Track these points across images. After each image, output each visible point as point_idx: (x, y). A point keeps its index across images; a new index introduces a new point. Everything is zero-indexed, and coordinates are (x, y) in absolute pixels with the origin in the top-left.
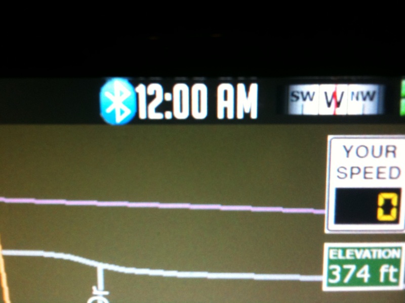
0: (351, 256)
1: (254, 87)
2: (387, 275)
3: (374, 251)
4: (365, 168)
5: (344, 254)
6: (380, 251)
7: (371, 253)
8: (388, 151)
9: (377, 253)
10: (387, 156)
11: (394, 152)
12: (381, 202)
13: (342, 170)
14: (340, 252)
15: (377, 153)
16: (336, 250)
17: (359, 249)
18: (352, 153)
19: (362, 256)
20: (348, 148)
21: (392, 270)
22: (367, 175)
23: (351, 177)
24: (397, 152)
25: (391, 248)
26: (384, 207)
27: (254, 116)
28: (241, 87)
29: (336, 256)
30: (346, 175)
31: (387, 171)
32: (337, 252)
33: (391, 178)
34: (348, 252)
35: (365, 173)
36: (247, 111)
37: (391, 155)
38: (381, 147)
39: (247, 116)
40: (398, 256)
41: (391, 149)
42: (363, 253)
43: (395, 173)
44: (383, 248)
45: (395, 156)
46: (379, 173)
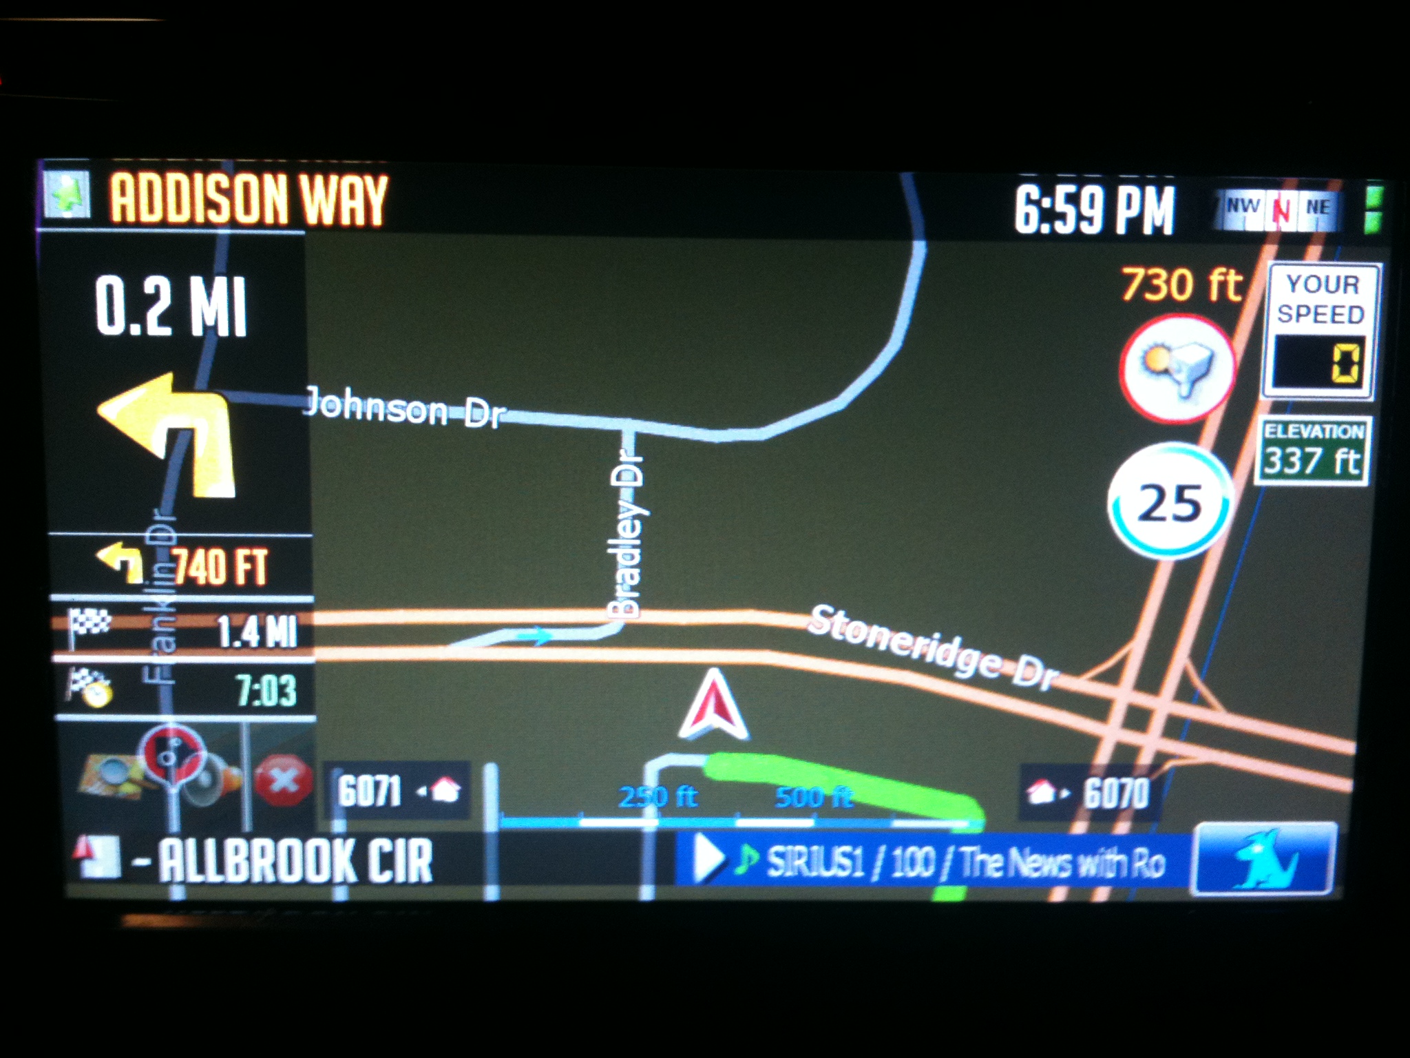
0: (1295, 433)
1: (1169, 191)
2: (1345, 463)
3: (1328, 427)
4: (1317, 307)
5: (1285, 431)
6: (1335, 427)
7: (1323, 430)
8: (1347, 284)
9: (1331, 430)
10: (1345, 291)
11: (1355, 285)
12: (1337, 356)
13: (1285, 310)
14: (1280, 428)
15: (1332, 287)
16: (1274, 425)
17: (1306, 423)
18: (1300, 285)
19: (1310, 434)
20: (1294, 278)
21: (1353, 456)
22: (1320, 318)
24: (1359, 285)
25: (1351, 424)
26: (1339, 363)
27: (1168, 230)
28: (1151, 191)
29: (1275, 433)
30: (1290, 316)
32: (1276, 428)
36: (1158, 224)
37: (1351, 289)
38: (1338, 278)
39: (1158, 230)
40: (1361, 436)
41: (1351, 281)
42: (1312, 429)
43: (1356, 315)
44: (1339, 424)
45: (1356, 292)
46: (1334, 314)
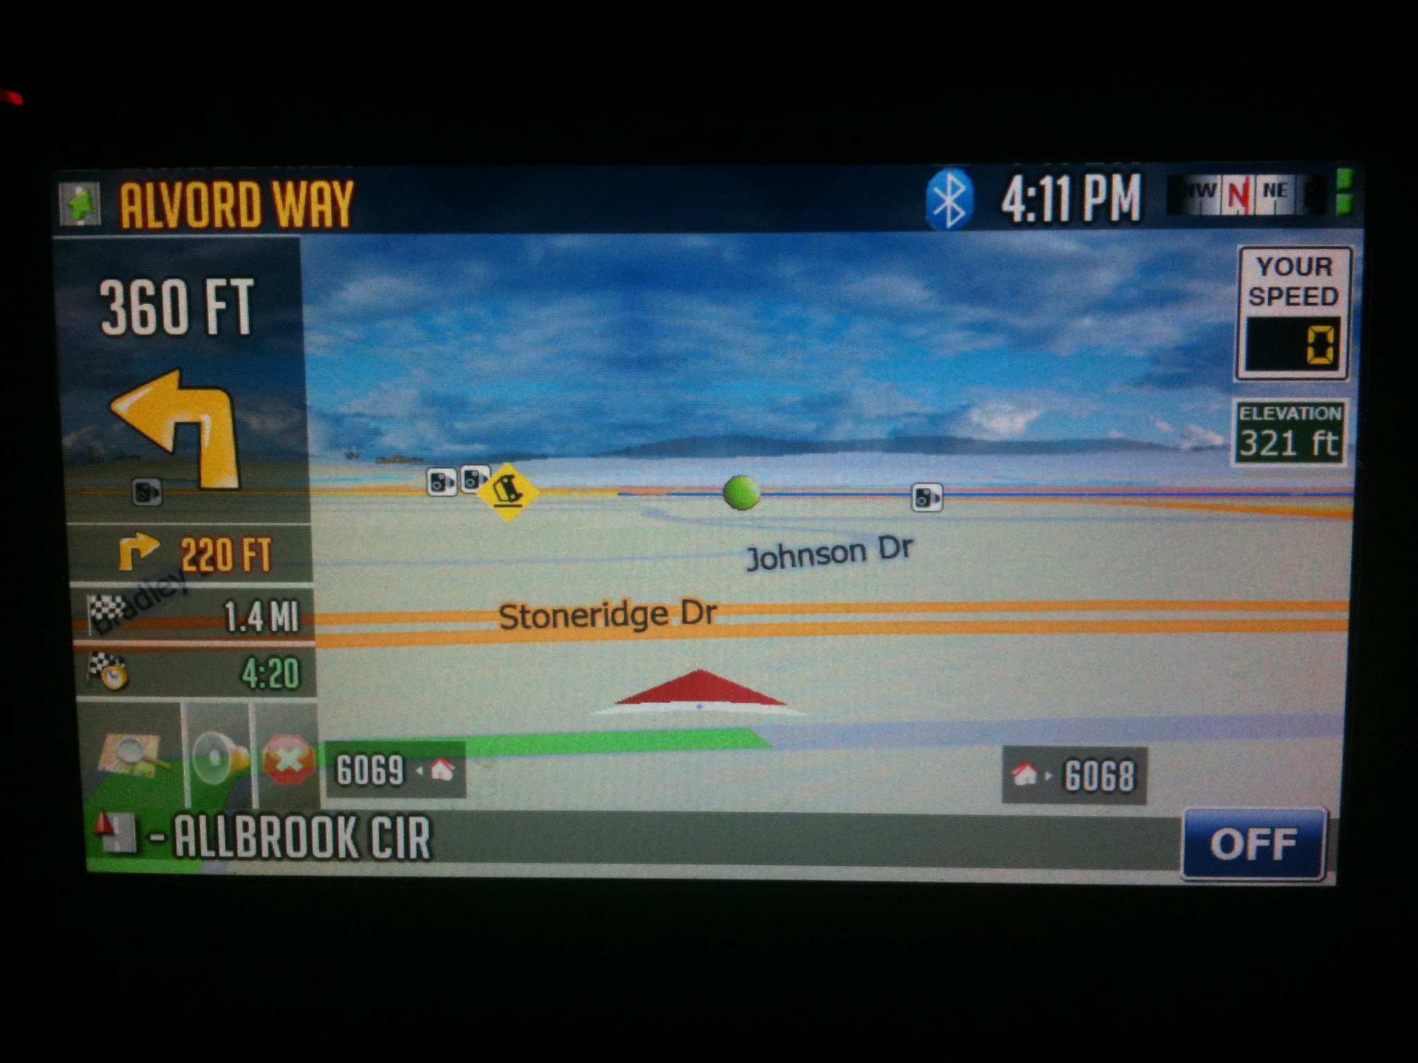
0: (1270, 416)
1: (1136, 179)
2: (1323, 444)
3: (1304, 409)
4: (1289, 289)
6: (1312, 409)
7: (1300, 412)
8: (1319, 266)
10: (1318, 273)
11: (1328, 267)
12: (1311, 338)
15: (1304, 268)
16: (1249, 408)
17: (1282, 405)
18: (1271, 268)
20: (1265, 260)
21: (1331, 438)
22: (1292, 300)
23: (1270, 304)
24: (1333, 266)
25: (1328, 405)
26: (1313, 345)
27: (1136, 216)
28: (1117, 179)
30: (1263, 299)
31: (1319, 293)
32: (1251, 410)
33: (1324, 303)
34: (1266, 411)
35: (1289, 296)
36: (1126, 210)
37: (1323, 272)
38: (1310, 260)
39: (1125, 215)
40: (1338, 417)
41: (1324, 263)
42: (1287, 412)
43: (1330, 296)
45: (1329, 274)
